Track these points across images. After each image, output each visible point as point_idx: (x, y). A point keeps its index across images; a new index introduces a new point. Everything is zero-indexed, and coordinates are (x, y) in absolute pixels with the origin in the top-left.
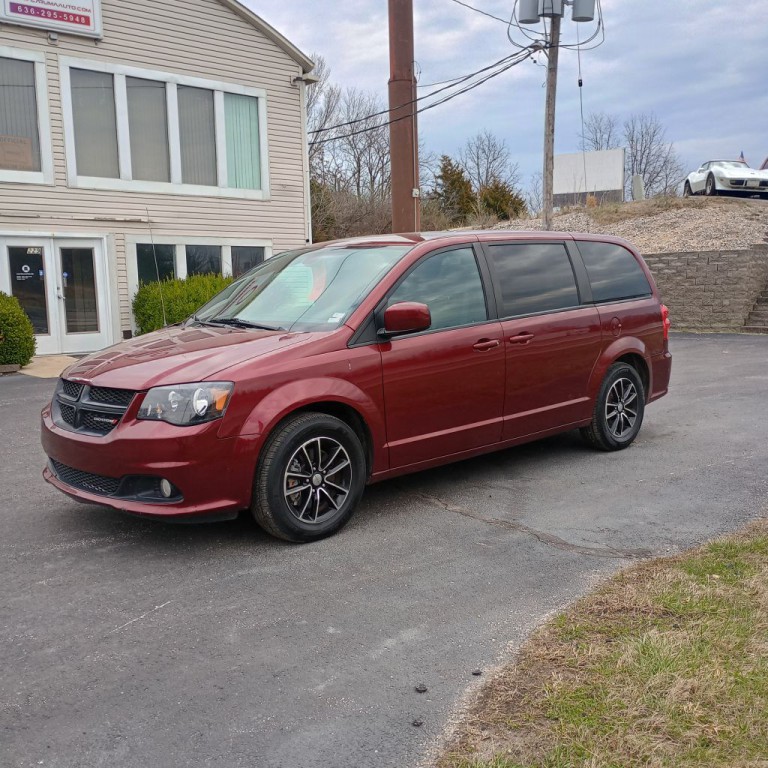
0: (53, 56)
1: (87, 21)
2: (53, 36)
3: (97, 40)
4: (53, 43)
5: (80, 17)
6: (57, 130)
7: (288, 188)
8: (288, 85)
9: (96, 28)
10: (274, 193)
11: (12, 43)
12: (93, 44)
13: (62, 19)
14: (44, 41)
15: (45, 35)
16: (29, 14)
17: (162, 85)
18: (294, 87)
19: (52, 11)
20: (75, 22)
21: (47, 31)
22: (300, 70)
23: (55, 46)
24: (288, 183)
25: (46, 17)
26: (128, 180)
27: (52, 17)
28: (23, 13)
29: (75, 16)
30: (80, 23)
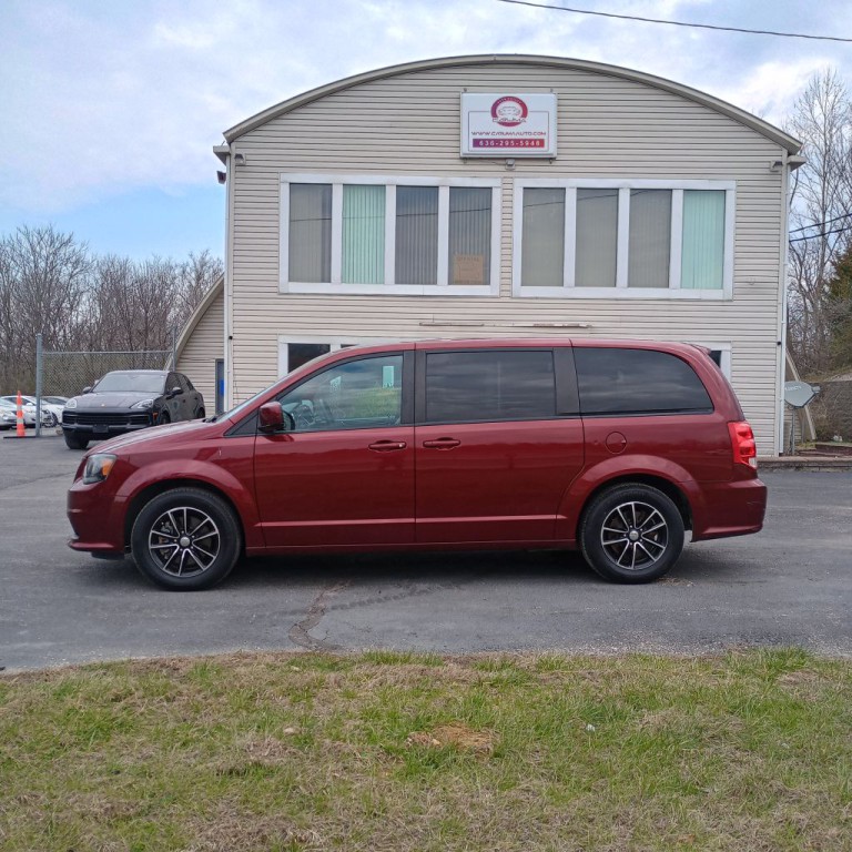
0: (509, 181)
1: (542, 143)
2: (510, 162)
3: (551, 159)
4: (510, 168)
5: (535, 141)
6: (507, 246)
7: (756, 285)
8: (767, 171)
9: (550, 148)
10: (737, 291)
11: (473, 174)
12: (547, 163)
13: (519, 146)
14: (502, 168)
15: (503, 162)
16: (489, 146)
17: (614, 193)
18: (774, 172)
19: (510, 140)
20: (530, 146)
21: (505, 159)
22: (785, 152)
23: (512, 171)
24: (757, 279)
25: (504, 146)
26: (570, 287)
27: (510, 146)
28: (484, 146)
29: (530, 141)
30: (535, 146)
